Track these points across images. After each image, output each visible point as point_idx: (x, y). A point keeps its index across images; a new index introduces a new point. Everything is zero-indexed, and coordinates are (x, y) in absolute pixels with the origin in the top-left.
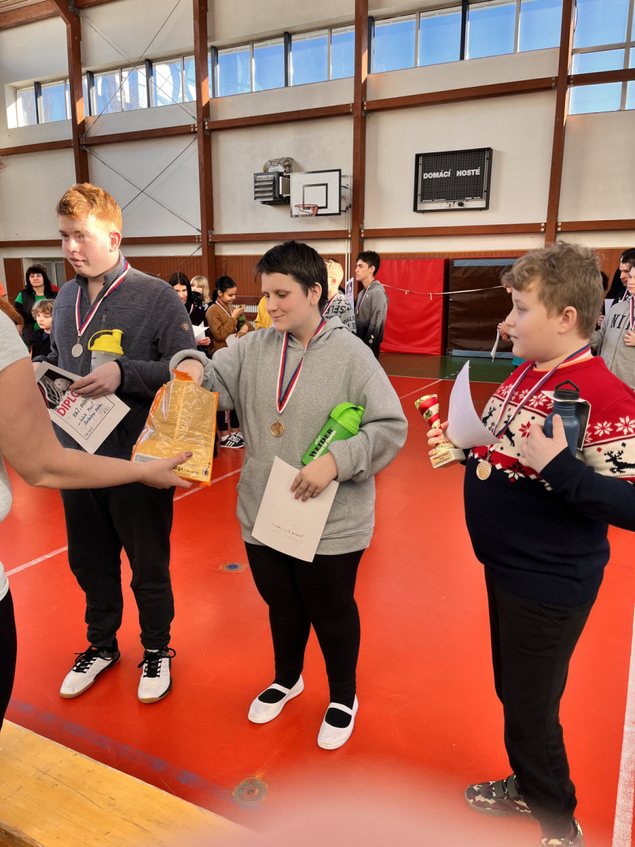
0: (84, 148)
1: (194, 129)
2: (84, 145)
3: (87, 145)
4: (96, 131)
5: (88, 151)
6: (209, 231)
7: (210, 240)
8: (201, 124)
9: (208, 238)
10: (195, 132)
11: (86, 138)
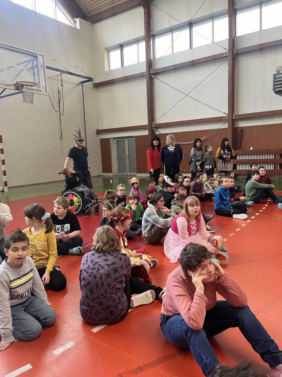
0: (152, 75)
1: (226, 55)
2: (152, 74)
3: (153, 74)
4: (159, 66)
5: (154, 77)
6: (233, 113)
7: (234, 118)
8: (232, 51)
9: (232, 117)
10: (226, 57)
11: (154, 70)
